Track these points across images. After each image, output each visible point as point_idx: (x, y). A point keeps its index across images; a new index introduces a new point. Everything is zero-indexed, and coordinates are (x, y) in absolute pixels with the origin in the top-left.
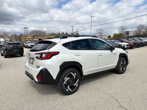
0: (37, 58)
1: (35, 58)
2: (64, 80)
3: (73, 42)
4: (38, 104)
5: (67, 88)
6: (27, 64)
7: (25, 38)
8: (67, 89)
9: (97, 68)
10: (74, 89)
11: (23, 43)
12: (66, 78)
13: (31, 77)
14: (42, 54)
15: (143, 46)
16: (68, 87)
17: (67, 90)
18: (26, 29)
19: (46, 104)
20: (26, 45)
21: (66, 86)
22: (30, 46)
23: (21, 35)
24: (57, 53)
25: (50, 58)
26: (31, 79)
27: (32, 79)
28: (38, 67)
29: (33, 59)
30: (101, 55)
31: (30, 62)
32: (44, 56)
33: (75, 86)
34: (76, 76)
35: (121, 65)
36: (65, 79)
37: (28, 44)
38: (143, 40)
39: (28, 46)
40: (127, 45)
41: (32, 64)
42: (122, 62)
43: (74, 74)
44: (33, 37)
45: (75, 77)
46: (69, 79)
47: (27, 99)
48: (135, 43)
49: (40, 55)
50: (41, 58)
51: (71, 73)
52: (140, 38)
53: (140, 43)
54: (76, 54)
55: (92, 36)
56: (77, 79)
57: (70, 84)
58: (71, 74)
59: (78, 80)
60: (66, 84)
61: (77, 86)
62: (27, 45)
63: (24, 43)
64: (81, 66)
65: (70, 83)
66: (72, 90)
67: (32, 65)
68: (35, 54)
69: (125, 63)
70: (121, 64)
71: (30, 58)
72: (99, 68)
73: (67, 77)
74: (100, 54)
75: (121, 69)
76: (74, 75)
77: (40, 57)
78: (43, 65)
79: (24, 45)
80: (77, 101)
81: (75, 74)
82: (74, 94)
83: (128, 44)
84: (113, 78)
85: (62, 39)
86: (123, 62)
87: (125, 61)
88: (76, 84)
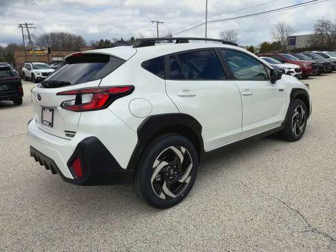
0: (65, 106)
1: (60, 108)
2: (153, 170)
3: (172, 56)
4: (77, 244)
5: (160, 190)
6: (34, 127)
7: (26, 55)
8: (162, 193)
9: (239, 131)
10: (181, 192)
11: (21, 69)
12: (157, 162)
13: (51, 166)
14: (79, 94)
15: (330, 72)
16: (165, 187)
17: (162, 196)
18: (25, 29)
19: (102, 241)
20: (28, 73)
21: (158, 184)
22: (41, 76)
23: (13, 47)
24: (128, 90)
25: (106, 106)
26: (50, 171)
27: (54, 172)
28: (70, 134)
29: (52, 110)
30: (249, 93)
31: (42, 122)
32: (86, 99)
33: (184, 183)
34: (185, 155)
35: (295, 118)
36: (154, 166)
37: (34, 71)
38: (331, 57)
39: (36, 76)
40: (296, 70)
41: (51, 125)
42: (296, 110)
43: (180, 150)
44: (49, 52)
45: (182, 159)
46: (165, 167)
47: (40, 230)
48: (313, 64)
49: (74, 97)
50: (79, 107)
51: (172, 148)
52: (325, 52)
53: (324, 64)
54: (184, 91)
55: (224, 42)
56: (189, 163)
57: (168, 180)
58: (170, 150)
59: (191, 166)
60: (159, 179)
61: (188, 181)
62: (33, 74)
63: (24, 69)
64: (199, 127)
65: (170, 175)
66: (175, 194)
67: (49, 128)
68: (58, 94)
69: (303, 112)
70: (295, 115)
71: (44, 108)
72: (245, 129)
73: (161, 159)
74: (247, 90)
75: (294, 130)
76: (180, 153)
77: (73, 103)
78: (86, 128)
79: (24, 73)
80: (191, 227)
81: (184, 150)
82: (181, 205)
83: (298, 67)
84: (277, 153)
85: (138, 46)
86: (299, 110)
87: (303, 108)
88: (186, 178)
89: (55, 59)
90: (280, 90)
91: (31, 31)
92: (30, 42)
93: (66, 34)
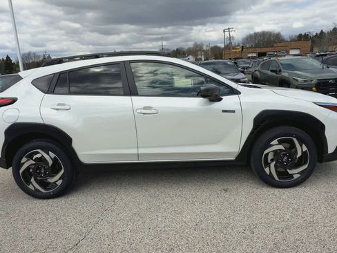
7: (229, 53)
8: (31, 185)
9: (135, 151)
10: (51, 191)
12: (24, 159)
16: (33, 181)
34: (55, 160)
36: (22, 162)
42: (275, 142)
45: (50, 163)
46: (33, 164)
51: (39, 151)
59: (62, 171)
61: (59, 183)
65: (41, 173)
66: (46, 189)
72: (142, 151)
74: (147, 108)
76: (48, 157)
81: (52, 155)
89: (250, 55)
90: (224, 111)
91: (232, 34)
92: (231, 43)
93: (267, 32)
